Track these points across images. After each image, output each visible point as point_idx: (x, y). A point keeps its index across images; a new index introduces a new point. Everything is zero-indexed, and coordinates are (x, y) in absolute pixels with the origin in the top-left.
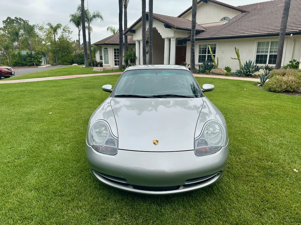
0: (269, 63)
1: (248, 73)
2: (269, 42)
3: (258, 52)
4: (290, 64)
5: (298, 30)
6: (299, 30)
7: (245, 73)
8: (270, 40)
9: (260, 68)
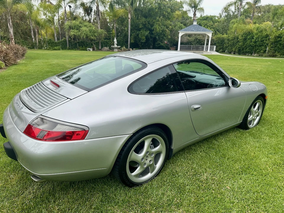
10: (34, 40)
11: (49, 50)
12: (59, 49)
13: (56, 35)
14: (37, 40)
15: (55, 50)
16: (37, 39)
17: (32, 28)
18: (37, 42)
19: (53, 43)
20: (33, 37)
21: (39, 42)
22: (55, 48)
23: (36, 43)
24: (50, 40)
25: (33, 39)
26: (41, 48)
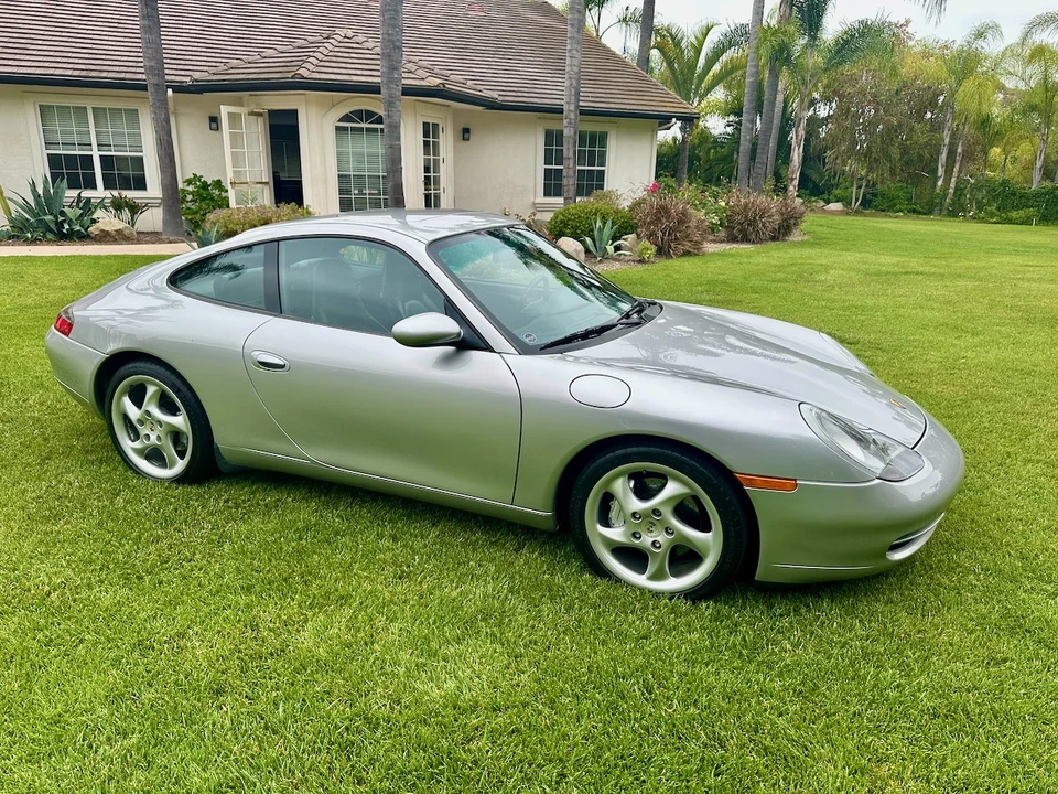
0: (107, 187)
1: (67, 227)
2: (86, 108)
3: (48, 144)
4: (191, 188)
5: (188, 79)
6: (197, 81)
7: (53, 226)
8: (89, 101)
9: (96, 208)
10: (940, 183)
11: (982, 220)
12: (1026, 222)
13: (1039, 164)
14: (953, 185)
15: (1010, 221)
16: (953, 180)
17: (947, 141)
18: (951, 191)
19: (1014, 195)
20: (941, 171)
21: (956, 189)
22: (1014, 214)
23: (945, 196)
24: (1005, 183)
25: (936, 179)
26: (955, 211)
